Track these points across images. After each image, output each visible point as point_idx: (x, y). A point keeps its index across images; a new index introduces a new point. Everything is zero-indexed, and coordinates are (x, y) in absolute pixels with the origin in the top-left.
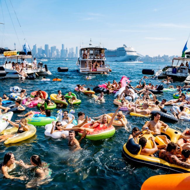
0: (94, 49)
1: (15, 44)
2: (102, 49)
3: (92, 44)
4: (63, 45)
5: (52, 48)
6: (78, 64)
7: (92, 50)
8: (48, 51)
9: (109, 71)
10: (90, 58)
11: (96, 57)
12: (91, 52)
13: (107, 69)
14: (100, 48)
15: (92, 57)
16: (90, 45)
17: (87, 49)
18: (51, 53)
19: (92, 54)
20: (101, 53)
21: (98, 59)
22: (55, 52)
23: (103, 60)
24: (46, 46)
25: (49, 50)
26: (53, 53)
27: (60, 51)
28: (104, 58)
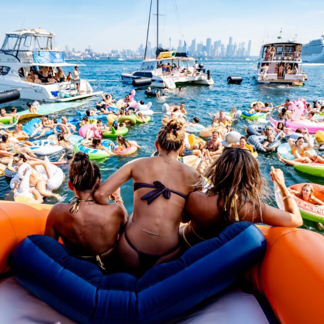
0: (283, 45)
1: (170, 39)
2: (298, 44)
3: (282, 36)
4: (231, 39)
5: (215, 43)
6: (256, 69)
7: (280, 46)
8: (210, 47)
9: (304, 80)
10: (277, 59)
11: (285, 58)
12: (279, 49)
13: (301, 76)
14: (295, 43)
15: (280, 58)
16: (279, 38)
17: (272, 45)
18: (214, 50)
19: (280, 53)
20: (295, 50)
21: (289, 60)
22: (219, 49)
23: (296, 62)
24: (209, 41)
25: (212, 46)
26: (216, 51)
27: (226, 47)
28: (299, 58)
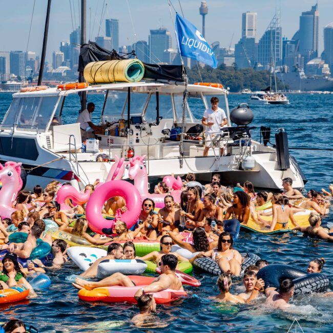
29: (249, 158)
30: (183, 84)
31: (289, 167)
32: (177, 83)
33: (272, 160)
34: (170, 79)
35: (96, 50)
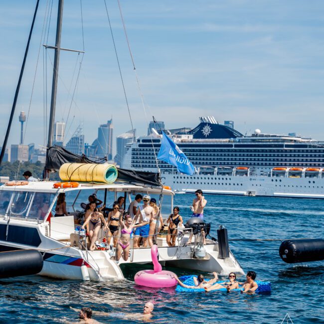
29: (202, 249)
30: (160, 189)
31: (229, 257)
32: (153, 186)
33: (215, 250)
34: (145, 183)
35: (64, 153)
